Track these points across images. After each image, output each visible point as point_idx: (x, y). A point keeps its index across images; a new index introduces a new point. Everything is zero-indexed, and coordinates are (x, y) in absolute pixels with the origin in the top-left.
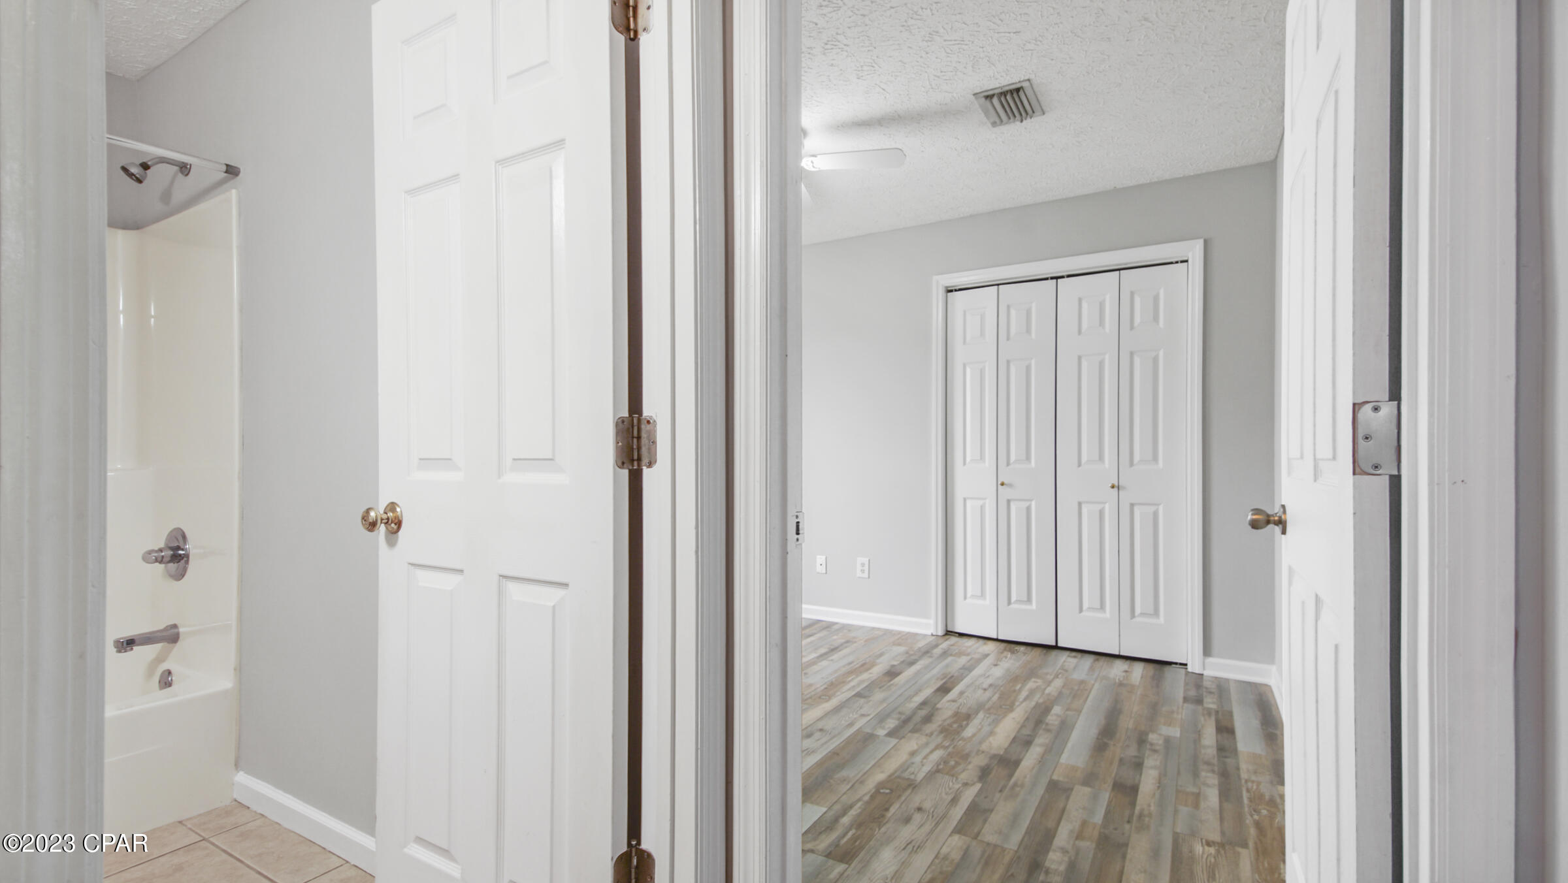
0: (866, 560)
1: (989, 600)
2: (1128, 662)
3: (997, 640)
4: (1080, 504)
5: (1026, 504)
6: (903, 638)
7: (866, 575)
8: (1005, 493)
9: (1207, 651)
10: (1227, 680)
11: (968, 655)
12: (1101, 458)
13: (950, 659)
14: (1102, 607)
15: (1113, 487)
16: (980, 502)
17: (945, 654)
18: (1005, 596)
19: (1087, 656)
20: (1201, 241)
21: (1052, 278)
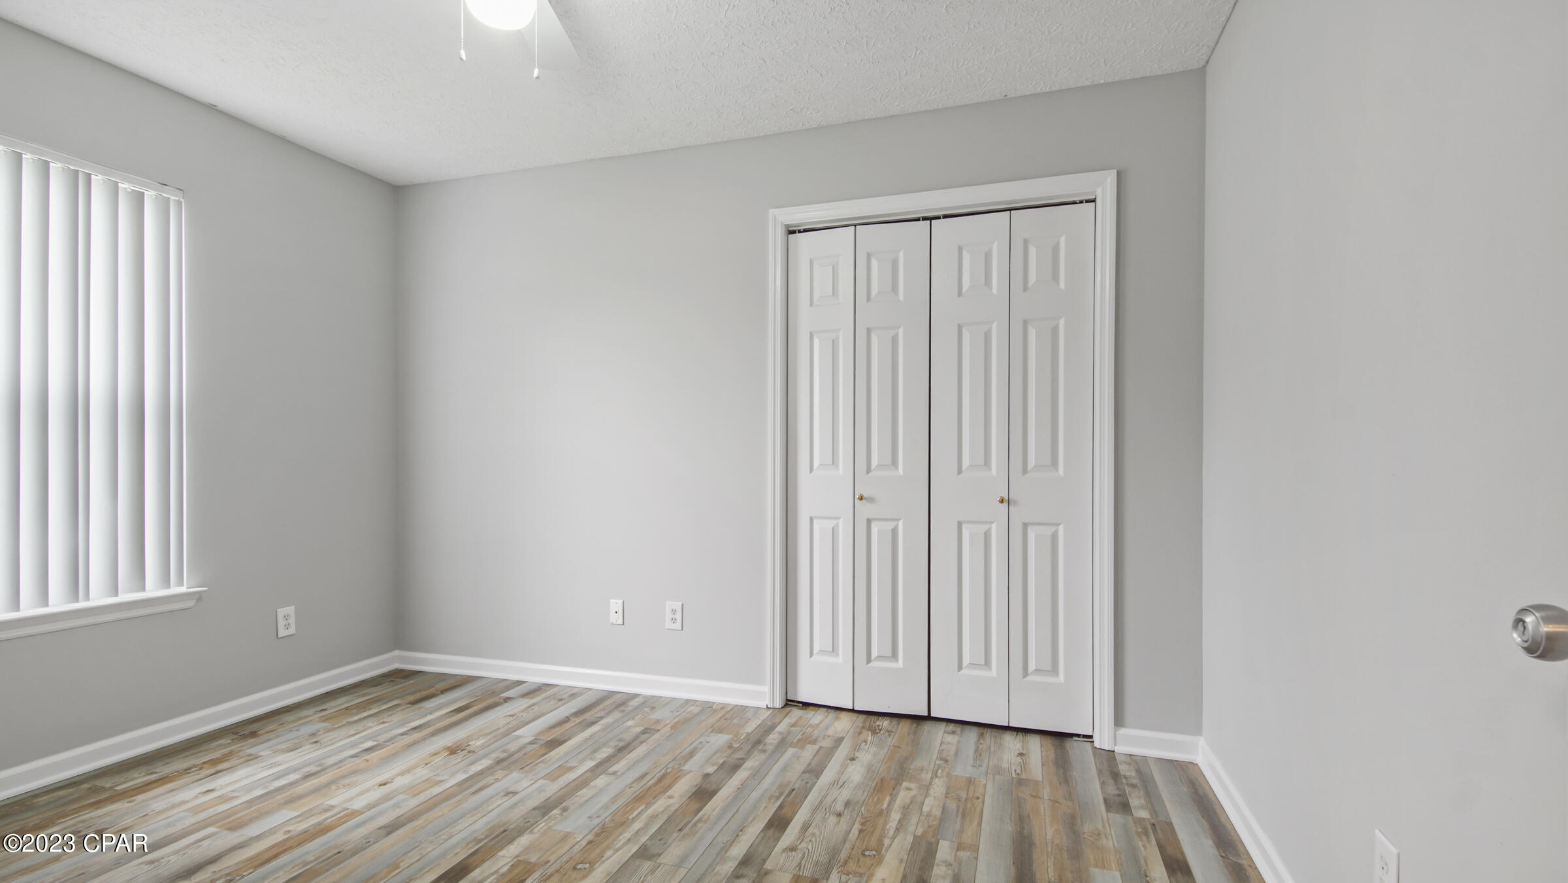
0: (677, 605)
1: (842, 659)
2: (1020, 736)
3: (853, 711)
4: (960, 524)
5: (891, 525)
6: (730, 716)
7: (678, 626)
8: (865, 510)
9: (1119, 720)
10: (1145, 758)
11: (814, 742)
12: (987, 463)
13: (791, 751)
14: (987, 663)
15: (1002, 501)
16: (833, 523)
17: (783, 743)
18: (862, 652)
19: (968, 728)
20: (1115, 172)
21: (925, 219)
